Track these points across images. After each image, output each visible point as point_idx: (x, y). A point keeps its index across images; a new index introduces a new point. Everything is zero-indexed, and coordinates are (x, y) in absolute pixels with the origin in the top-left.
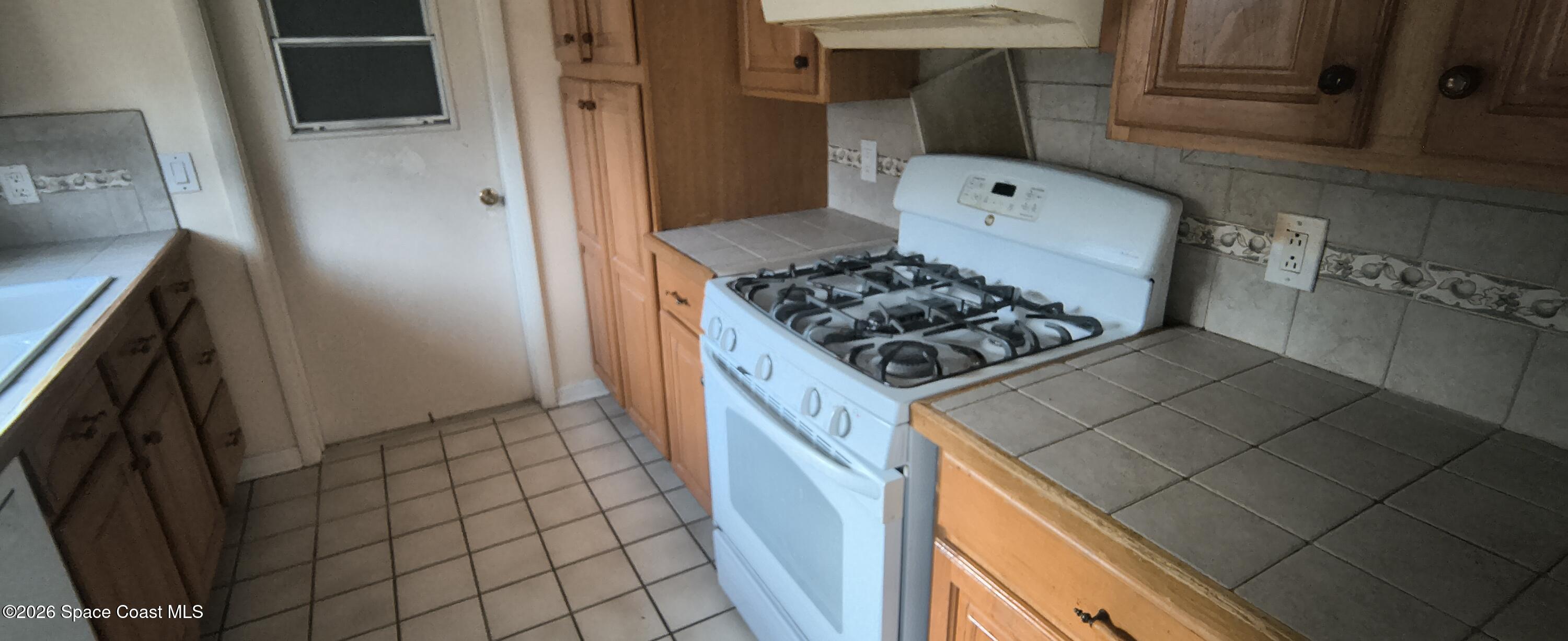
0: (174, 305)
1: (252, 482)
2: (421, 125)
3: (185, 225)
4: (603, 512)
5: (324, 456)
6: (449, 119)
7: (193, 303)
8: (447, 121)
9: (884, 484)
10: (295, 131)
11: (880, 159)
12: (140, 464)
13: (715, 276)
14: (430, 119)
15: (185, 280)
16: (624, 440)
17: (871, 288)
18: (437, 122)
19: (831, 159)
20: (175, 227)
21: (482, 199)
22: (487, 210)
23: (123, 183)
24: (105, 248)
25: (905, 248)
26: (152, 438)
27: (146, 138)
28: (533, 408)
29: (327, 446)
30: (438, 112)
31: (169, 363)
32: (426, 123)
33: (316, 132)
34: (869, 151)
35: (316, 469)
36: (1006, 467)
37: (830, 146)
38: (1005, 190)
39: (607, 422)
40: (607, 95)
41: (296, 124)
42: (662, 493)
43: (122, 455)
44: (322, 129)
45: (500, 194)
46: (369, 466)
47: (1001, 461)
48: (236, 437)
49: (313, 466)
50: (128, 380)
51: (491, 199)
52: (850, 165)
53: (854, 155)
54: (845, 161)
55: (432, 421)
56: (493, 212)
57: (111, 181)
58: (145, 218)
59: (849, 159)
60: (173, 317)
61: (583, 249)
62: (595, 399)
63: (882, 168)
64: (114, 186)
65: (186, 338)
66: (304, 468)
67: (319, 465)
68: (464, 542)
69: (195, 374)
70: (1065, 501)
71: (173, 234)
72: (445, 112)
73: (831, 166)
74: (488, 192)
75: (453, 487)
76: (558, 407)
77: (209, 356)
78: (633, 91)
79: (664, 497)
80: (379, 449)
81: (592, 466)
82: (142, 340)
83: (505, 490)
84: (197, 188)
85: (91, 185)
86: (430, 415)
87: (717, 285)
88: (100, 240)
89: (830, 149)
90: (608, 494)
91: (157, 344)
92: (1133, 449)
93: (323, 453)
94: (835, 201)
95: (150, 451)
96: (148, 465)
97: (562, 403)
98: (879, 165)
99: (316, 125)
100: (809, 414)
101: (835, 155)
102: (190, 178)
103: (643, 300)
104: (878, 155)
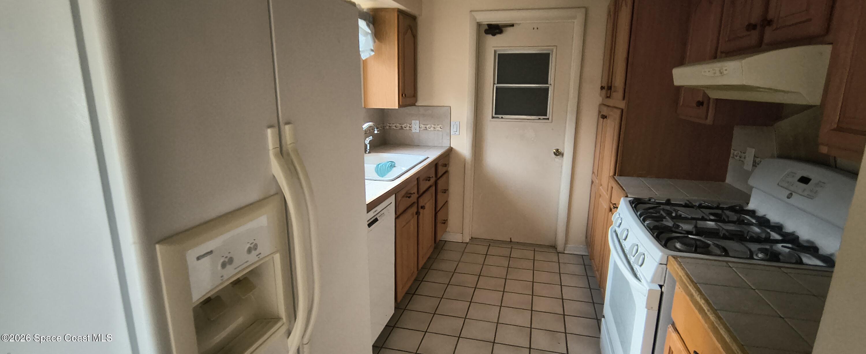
0: (441, 172)
1: (446, 241)
2: (538, 120)
3: (451, 146)
4: (563, 299)
5: (470, 241)
6: (549, 118)
7: (446, 172)
8: (548, 119)
9: (648, 289)
10: (493, 117)
11: (756, 159)
12: (418, 213)
13: (627, 196)
14: (542, 117)
15: (447, 163)
16: (587, 276)
17: (703, 217)
18: (544, 119)
19: (731, 156)
20: (449, 146)
21: (554, 153)
22: (555, 158)
23: (440, 129)
24: (430, 148)
25: (751, 206)
26: (423, 207)
27: (450, 115)
28: (551, 250)
29: (472, 238)
30: (546, 115)
31: (434, 188)
32: (540, 119)
33: (500, 119)
34: (751, 153)
35: (465, 244)
36: (688, 285)
37: (733, 149)
38: (805, 180)
39: (583, 266)
40: (611, 113)
41: (494, 115)
42: (594, 303)
43: (414, 209)
44: (502, 118)
45: (562, 152)
46: (482, 249)
47: (688, 282)
48: (445, 222)
49: (465, 243)
50: (423, 189)
51: (558, 153)
52: (740, 160)
53: (743, 155)
54: (738, 158)
55: (511, 241)
56: (558, 159)
57: (437, 128)
58: (442, 142)
59: (740, 157)
60: (440, 174)
61: (592, 182)
62: (582, 255)
63: (756, 164)
64: (438, 130)
65: (440, 182)
66: (462, 242)
67: (467, 243)
68: (503, 287)
69: (440, 196)
70: (701, 300)
71: (448, 148)
72: (548, 115)
73: (731, 161)
74: (557, 150)
75: (508, 267)
76: (564, 253)
77: (445, 191)
78: (618, 112)
79: (594, 305)
80: (488, 245)
81: (566, 280)
82: (429, 177)
83: (528, 275)
84: (459, 134)
85: (432, 129)
86: (511, 238)
87: (625, 201)
88: (429, 146)
89: (732, 151)
90: (567, 293)
91: (433, 180)
92: (765, 299)
93: (470, 240)
94: (729, 180)
95: (421, 211)
96: (420, 214)
97: (566, 252)
98: (754, 162)
99: (500, 116)
100: (632, 255)
101: (734, 154)
102: (458, 131)
103: (605, 207)
104: (755, 156)
